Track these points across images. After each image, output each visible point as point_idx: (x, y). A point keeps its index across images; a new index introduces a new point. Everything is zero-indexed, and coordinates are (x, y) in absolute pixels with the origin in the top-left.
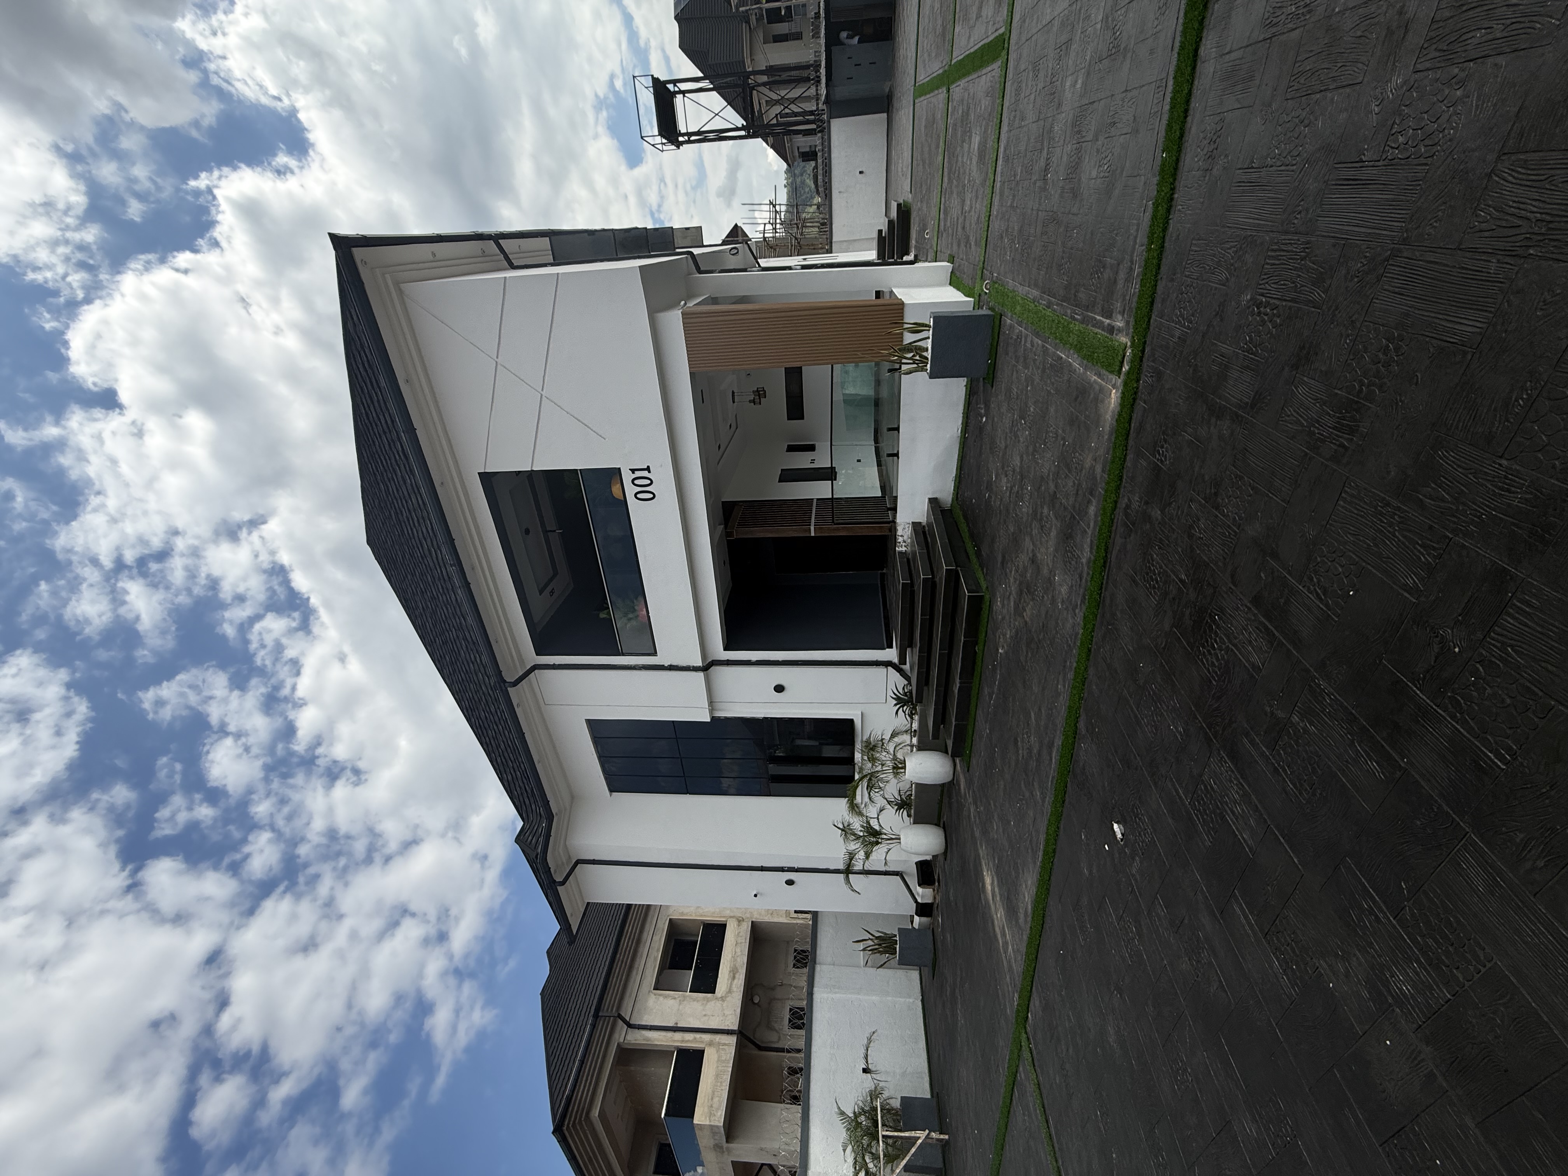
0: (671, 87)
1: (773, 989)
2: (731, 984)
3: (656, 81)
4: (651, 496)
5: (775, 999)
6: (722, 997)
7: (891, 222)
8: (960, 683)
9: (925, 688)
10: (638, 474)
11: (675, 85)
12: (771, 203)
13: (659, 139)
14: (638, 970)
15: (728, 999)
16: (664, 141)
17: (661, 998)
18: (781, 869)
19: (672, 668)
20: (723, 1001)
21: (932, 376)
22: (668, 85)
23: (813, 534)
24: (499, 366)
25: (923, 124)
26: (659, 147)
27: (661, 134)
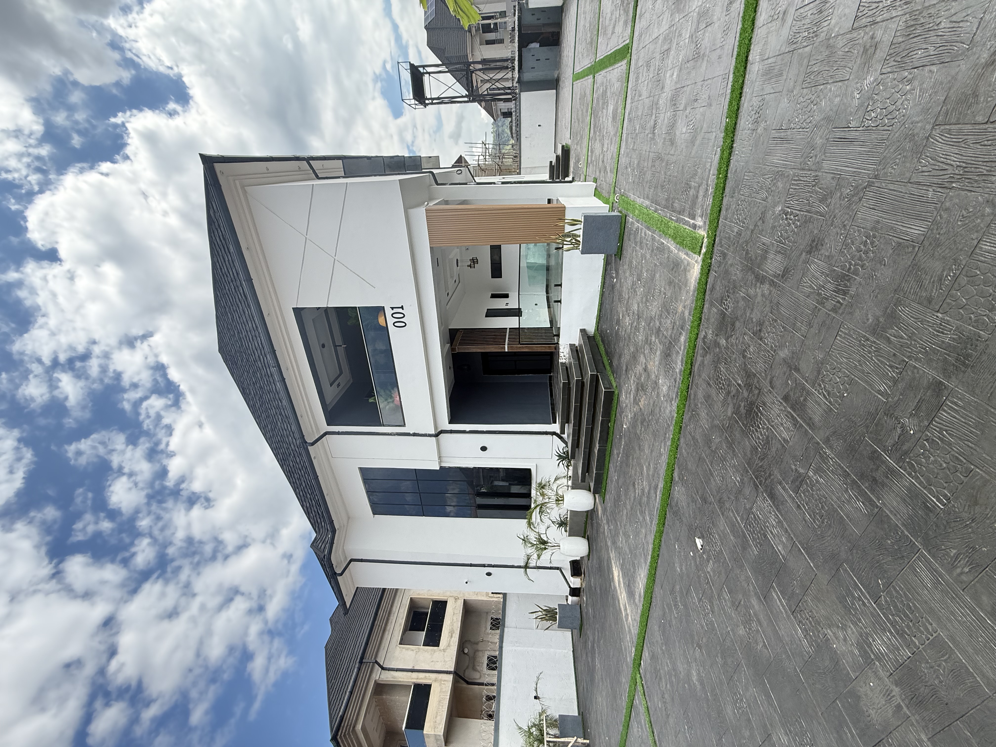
0: (421, 69)
1: (477, 643)
2: (450, 641)
3: (412, 66)
4: (404, 324)
5: (478, 651)
7: (557, 157)
8: (599, 446)
9: (577, 449)
10: (395, 310)
11: (424, 69)
12: (483, 143)
13: (413, 102)
14: (389, 631)
15: (447, 650)
16: (417, 102)
17: (404, 650)
18: (484, 566)
19: (415, 435)
20: (444, 651)
21: (583, 253)
22: (419, 69)
23: (506, 350)
24: (307, 240)
25: (578, 97)
26: (414, 106)
27: (414, 98)
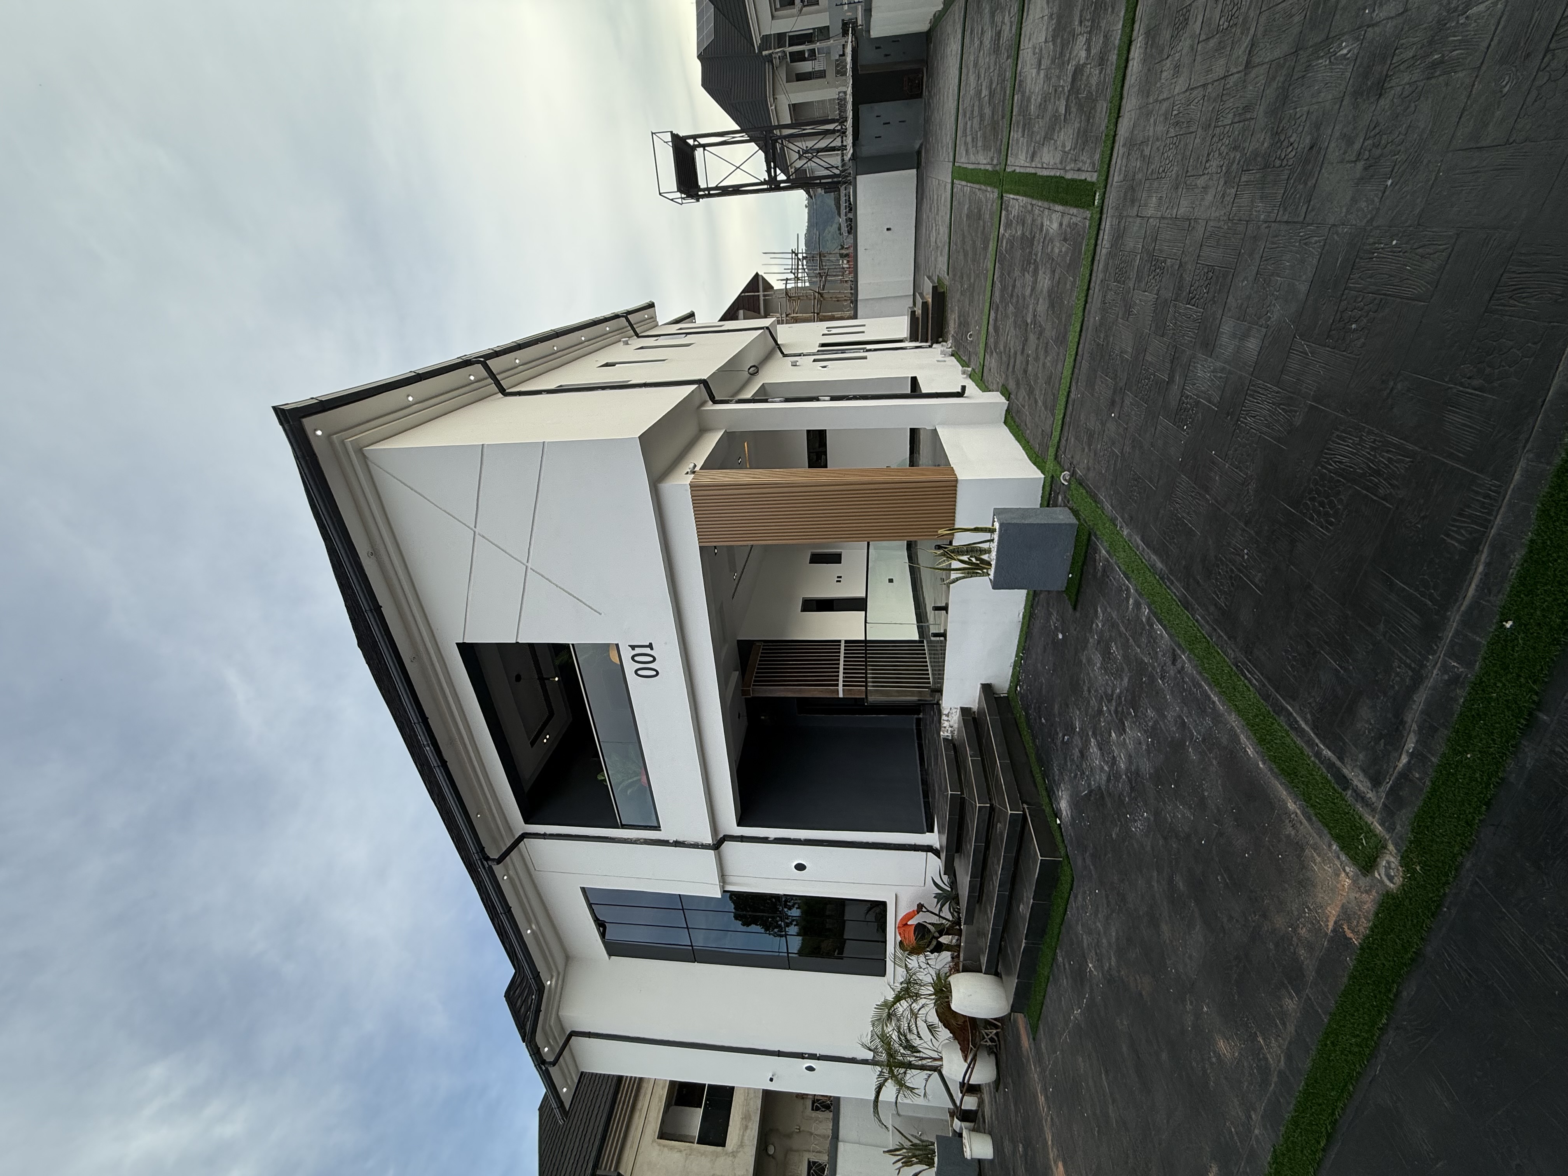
0: (691, 142)
1: (789, 1136)
2: (743, 1135)
3: (675, 137)
4: (654, 673)
5: (791, 1150)
6: (733, 1152)
7: (925, 304)
8: (1026, 943)
9: (977, 906)
10: (638, 651)
11: (695, 140)
12: (793, 252)
13: (678, 195)
15: (739, 1155)
16: (683, 196)
17: (666, 1150)
18: (801, 1056)
19: (677, 844)
20: (735, 1157)
21: (996, 585)
22: (688, 141)
23: (841, 695)
24: (477, 536)
25: (965, 211)
26: (680, 201)
27: (680, 190)
